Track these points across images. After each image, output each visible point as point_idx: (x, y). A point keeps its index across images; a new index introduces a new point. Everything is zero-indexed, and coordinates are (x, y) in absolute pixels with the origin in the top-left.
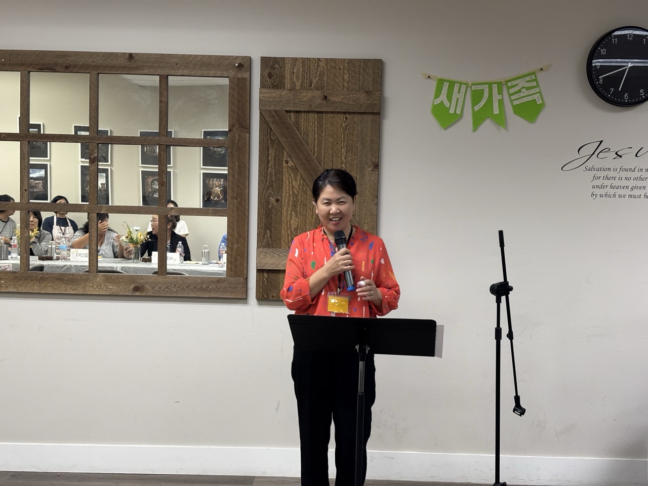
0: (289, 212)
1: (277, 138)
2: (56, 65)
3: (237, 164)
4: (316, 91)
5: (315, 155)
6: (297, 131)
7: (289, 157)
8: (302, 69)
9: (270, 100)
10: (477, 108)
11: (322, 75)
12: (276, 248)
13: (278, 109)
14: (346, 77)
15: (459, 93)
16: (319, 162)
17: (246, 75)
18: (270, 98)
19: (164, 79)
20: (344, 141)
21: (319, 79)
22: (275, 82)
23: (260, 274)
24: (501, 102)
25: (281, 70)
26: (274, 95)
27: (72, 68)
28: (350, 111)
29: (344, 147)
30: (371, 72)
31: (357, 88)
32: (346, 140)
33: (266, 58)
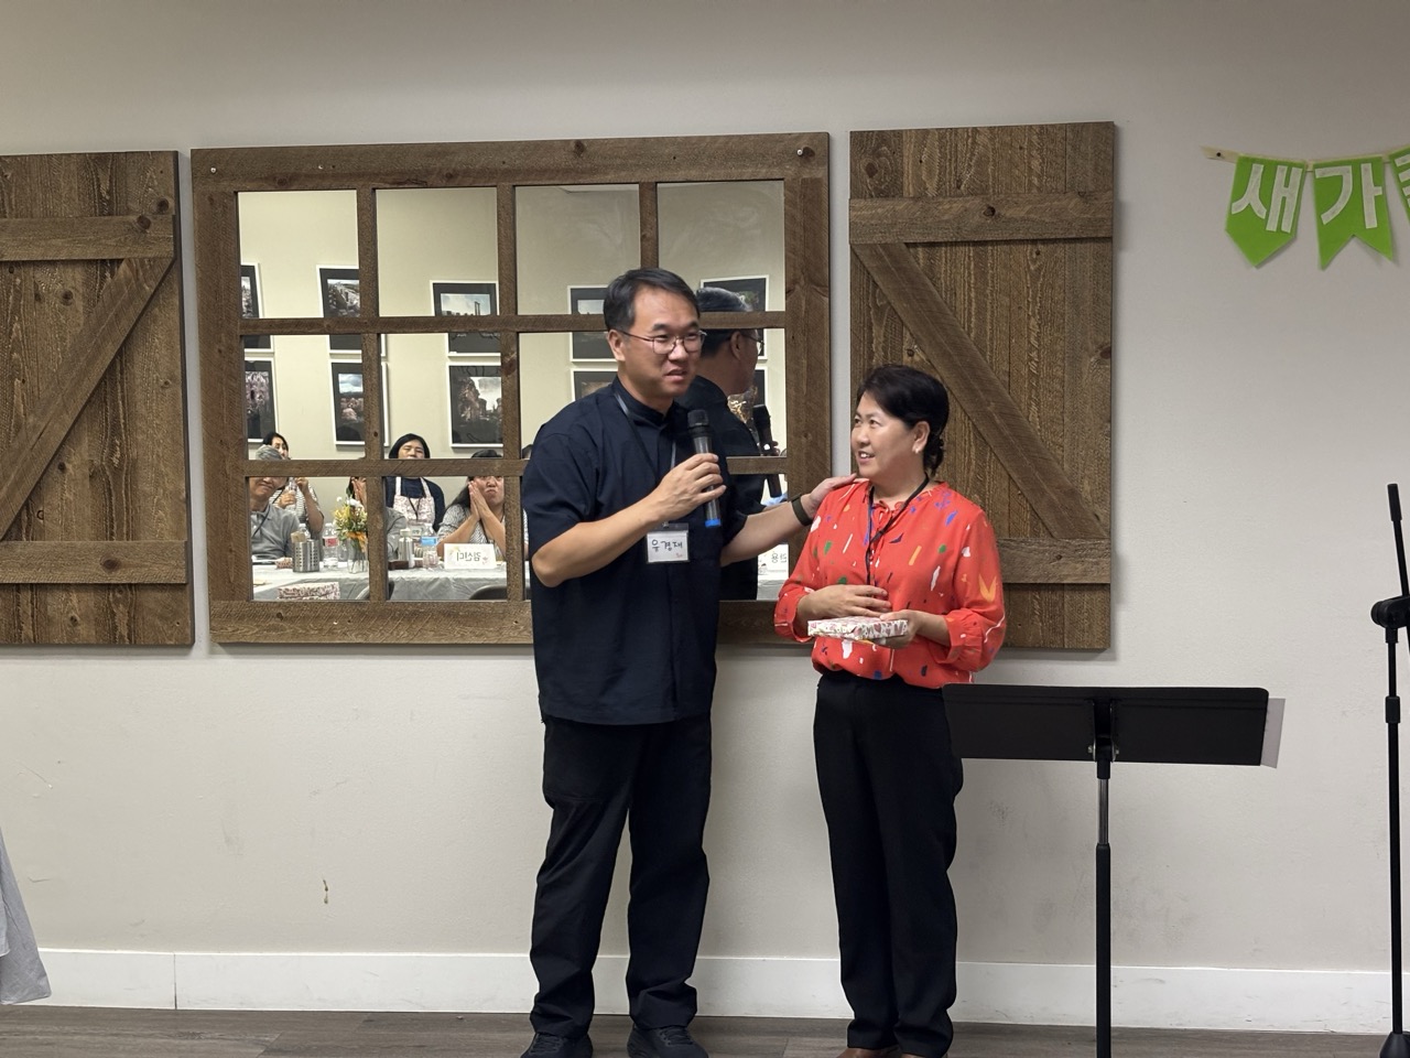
1: (889, 303)
2: (429, 173)
3: (805, 362)
4: (970, 198)
5: (972, 335)
6: (930, 284)
7: (917, 343)
8: (940, 152)
9: (873, 222)
10: (1327, 217)
11: (981, 163)
13: (889, 240)
14: (1035, 164)
15: (1286, 185)
16: (980, 350)
17: (820, 173)
18: (872, 219)
19: (649, 192)
20: (1035, 303)
21: (977, 172)
22: (882, 183)
24: (1381, 202)
25: (895, 161)
27: (460, 178)
28: (1046, 236)
29: (1034, 315)
30: (1090, 150)
31: (1060, 186)
32: (1038, 299)
33: (861, 133)
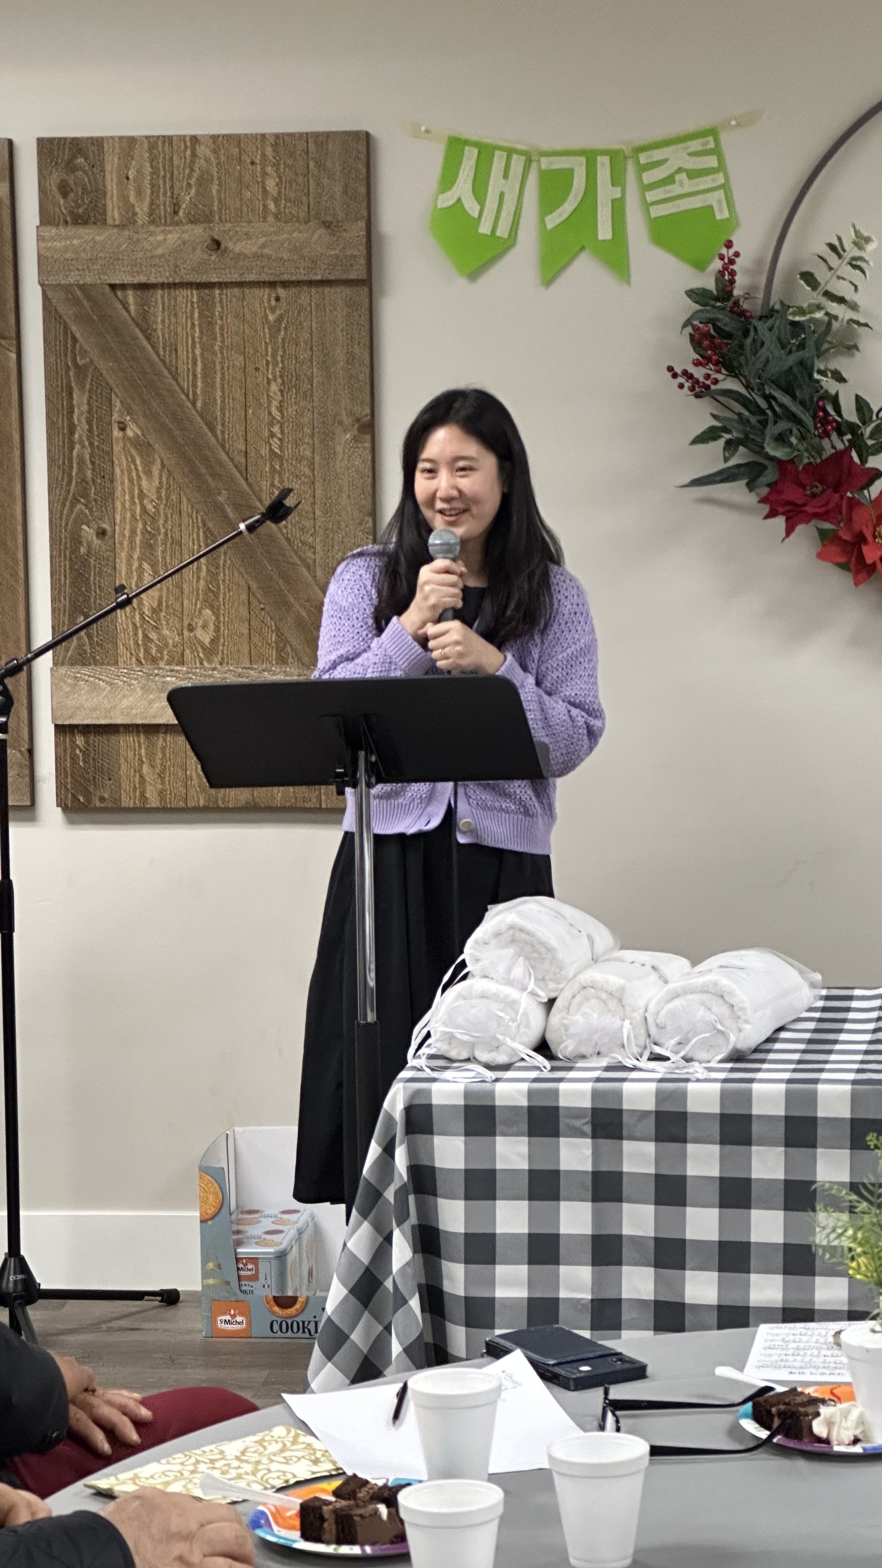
0: (136, 565)
1: (92, 361)
4: (189, 227)
5: (199, 404)
6: (144, 340)
7: (128, 414)
8: (152, 167)
9: (68, 256)
11: (204, 182)
12: (102, 664)
13: (89, 280)
14: (271, 184)
16: (208, 424)
17: (2, 191)
18: (66, 252)
20: (276, 364)
21: (198, 194)
22: (78, 206)
23: (65, 737)
25: (93, 173)
26: (75, 242)
28: (286, 277)
29: (275, 380)
30: (338, 168)
31: (302, 215)
32: (279, 359)
33: (51, 140)
